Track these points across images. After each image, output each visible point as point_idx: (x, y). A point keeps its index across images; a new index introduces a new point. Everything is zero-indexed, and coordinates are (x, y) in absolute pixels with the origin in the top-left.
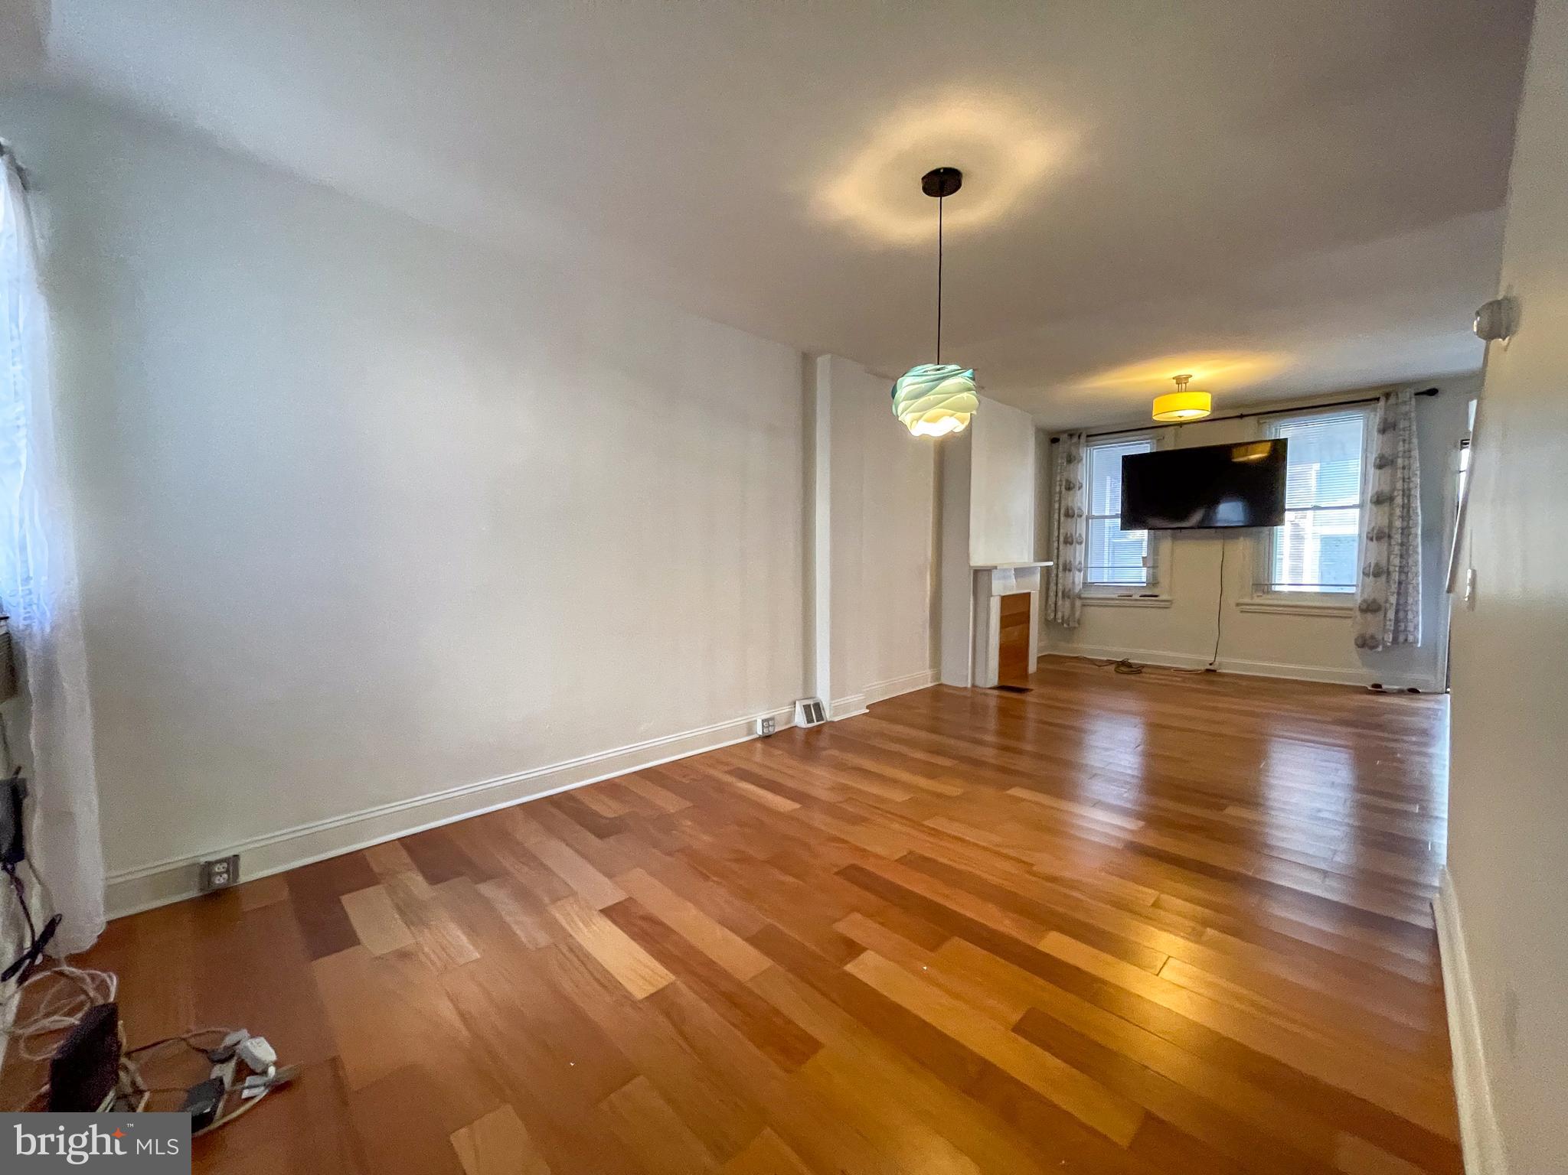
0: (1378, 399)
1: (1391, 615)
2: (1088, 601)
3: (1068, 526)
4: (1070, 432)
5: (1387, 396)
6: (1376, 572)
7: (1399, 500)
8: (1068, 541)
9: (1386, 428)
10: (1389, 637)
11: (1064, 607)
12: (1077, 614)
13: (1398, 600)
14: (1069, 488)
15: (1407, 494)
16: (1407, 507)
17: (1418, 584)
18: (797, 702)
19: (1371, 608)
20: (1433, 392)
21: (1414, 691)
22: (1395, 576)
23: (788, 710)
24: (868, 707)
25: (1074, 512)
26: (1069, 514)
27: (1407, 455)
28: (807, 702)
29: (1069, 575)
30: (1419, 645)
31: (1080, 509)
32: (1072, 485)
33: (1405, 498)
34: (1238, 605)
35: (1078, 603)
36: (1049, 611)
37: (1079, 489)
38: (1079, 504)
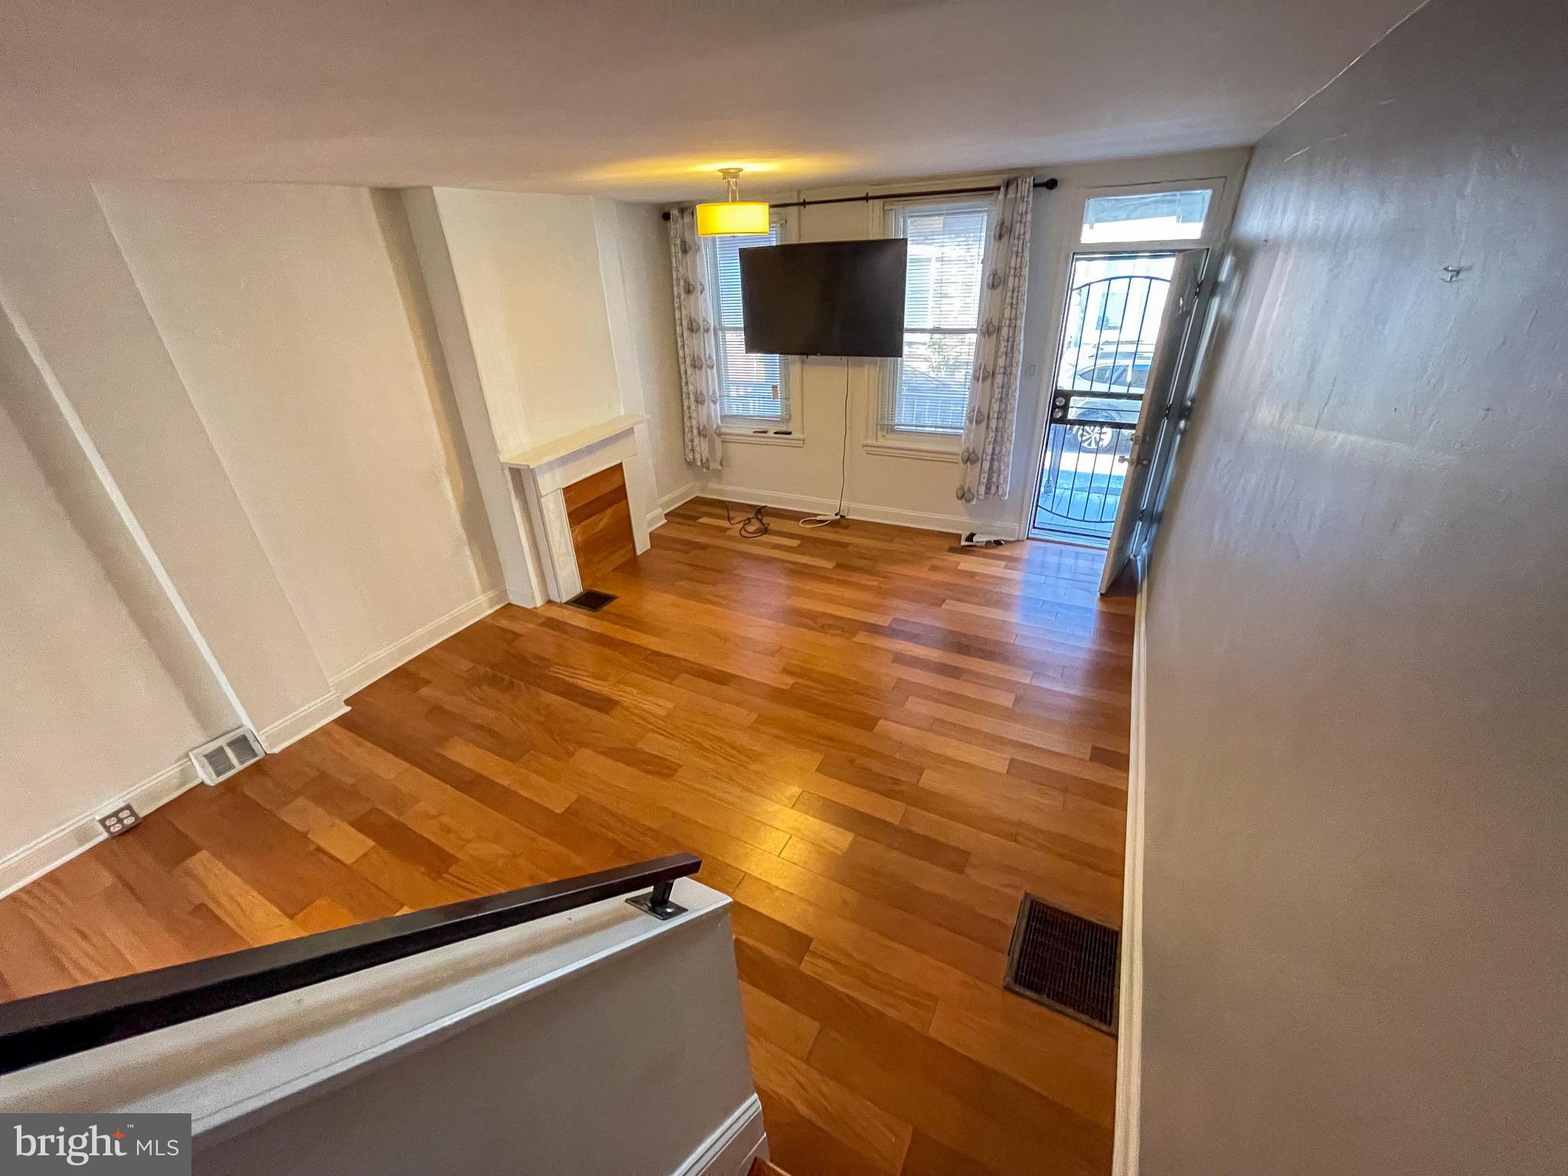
0: (998, 188)
1: (986, 465)
2: (728, 437)
3: (692, 345)
4: (682, 206)
5: (1008, 184)
6: (979, 418)
7: (1005, 331)
8: (696, 365)
9: (1003, 232)
10: (982, 490)
11: (702, 447)
12: (719, 455)
13: (994, 449)
14: (688, 292)
15: (1013, 327)
16: (1011, 340)
17: (1012, 433)
18: (190, 754)
19: (970, 458)
20: (1052, 184)
21: (998, 543)
22: (993, 424)
23: (177, 770)
24: (347, 702)
25: (698, 324)
26: (693, 328)
27: (1018, 275)
28: (212, 746)
29: (703, 410)
30: (1006, 498)
31: (705, 320)
32: (691, 288)
33: (1011, 329)
34: (864, 446)
35: (718, 441)
36: (687, 451)
37: (701, 293)
38: (704, 314)
